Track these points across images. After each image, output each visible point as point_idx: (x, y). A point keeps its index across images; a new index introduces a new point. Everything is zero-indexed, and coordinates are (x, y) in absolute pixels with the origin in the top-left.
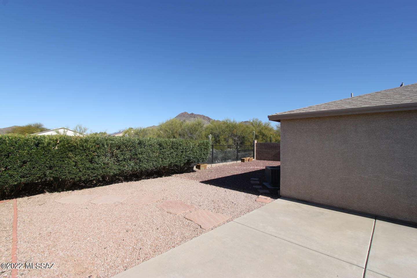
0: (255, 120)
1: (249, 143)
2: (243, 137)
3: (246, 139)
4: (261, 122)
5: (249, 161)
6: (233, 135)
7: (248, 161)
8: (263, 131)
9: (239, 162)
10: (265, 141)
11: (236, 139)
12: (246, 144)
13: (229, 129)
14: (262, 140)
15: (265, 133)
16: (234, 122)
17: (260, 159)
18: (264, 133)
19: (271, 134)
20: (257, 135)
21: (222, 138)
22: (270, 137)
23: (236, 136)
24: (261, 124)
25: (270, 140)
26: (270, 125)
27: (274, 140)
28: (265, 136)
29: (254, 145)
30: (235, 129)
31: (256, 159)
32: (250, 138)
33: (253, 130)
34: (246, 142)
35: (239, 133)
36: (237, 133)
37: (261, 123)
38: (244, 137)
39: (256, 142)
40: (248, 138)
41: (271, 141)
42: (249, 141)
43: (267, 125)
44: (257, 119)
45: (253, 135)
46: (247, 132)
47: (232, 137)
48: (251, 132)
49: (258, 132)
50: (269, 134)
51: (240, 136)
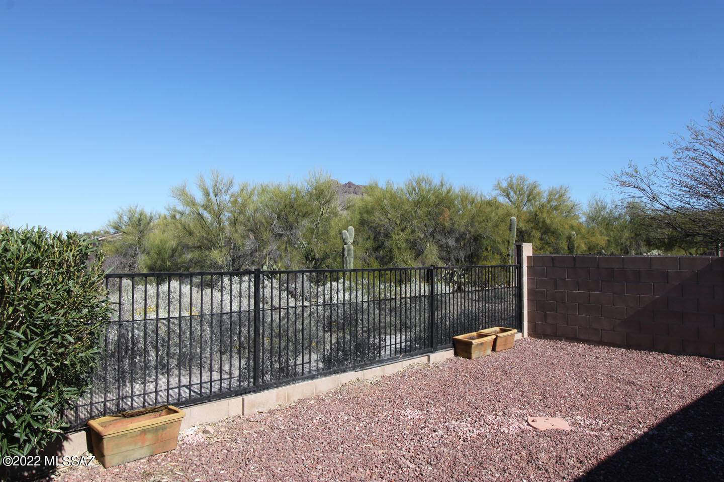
0: (514, 181)
1: (498, 257)
2: (477, 238)
3: (485, 242)
4: (535, 187)
5: (494, 349)
6: (439, 231)
7: (489, 352)
8: (545, 215)
9: (443, 356)
10: (550, 249)
11: (451, 242)
12: (486, 259)
13: (424, 209)
14: (539, 247)
15: (552, 223)
16: (442, 185)
17: (549, 332)
18: (548, 221)
19: (572, 227)
20: (524, 229)
21: (399, 238)
22: (569, 238)
23: (451, 232)
24: (539, 193)
25: (569, 249)
26: (568, 195)
27: (584, 247)
28: (549, 234)
29: (519, 268)
30: (449, 208)
31: (529, 335)
32: (499, 239)
33: (509, 214)
34: (485, 253)
35: (461, 225)
36: (453, 224)
37: (535, 192)
38: (480, 235)
39: (528, 250)
40: (494, 241)
41: (571, 249)
42: (495, 250)
43: (557, 196)
44: (522, 179)
45: (510, 229)
46: (487, 220)
47: (438, 236)
48: (503, 221)
49: (528, 221)
50: (566, 226)
51: (465, 234)
